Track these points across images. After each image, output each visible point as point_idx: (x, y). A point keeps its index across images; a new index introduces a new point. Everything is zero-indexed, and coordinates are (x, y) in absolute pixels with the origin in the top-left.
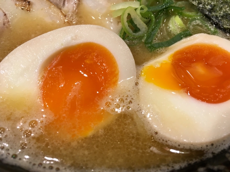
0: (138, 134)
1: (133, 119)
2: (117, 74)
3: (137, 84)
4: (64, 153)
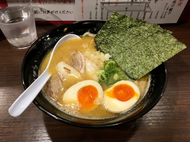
0: (104, 110)
1: (102, 106)
2: (98, 94)
3: (103, 97)
4: (86, 114)
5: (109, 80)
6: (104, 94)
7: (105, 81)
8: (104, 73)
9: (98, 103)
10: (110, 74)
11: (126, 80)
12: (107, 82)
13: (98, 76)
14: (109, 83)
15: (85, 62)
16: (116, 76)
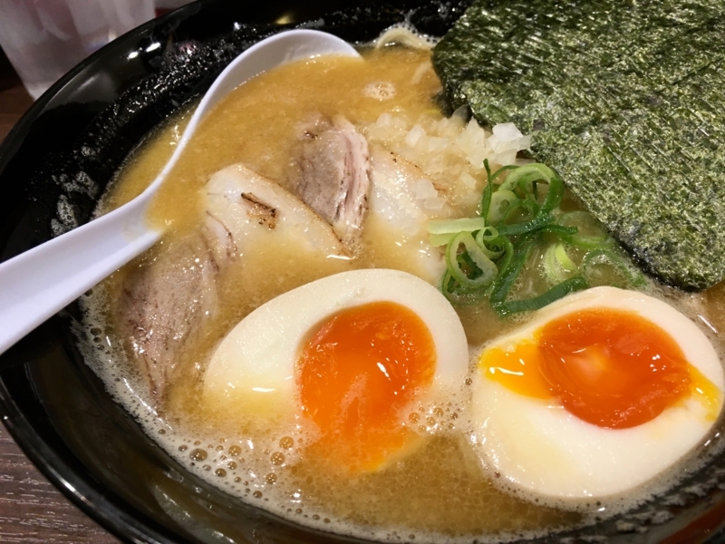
0: (465, 475)
1: (457, 448)
2: (434, 362)
3: (468, 382)
4: (338, 496)
5: (511, 283)
6: (472, 369)
7: (484, 288)
8: (480, 238)
9: (431, 422)
10: (516, 247)
11: (622, 283)
12: (496, 291)
13: (442, 255)
14: (512, 298)
15: (368, 173)
16: (556, 261)
